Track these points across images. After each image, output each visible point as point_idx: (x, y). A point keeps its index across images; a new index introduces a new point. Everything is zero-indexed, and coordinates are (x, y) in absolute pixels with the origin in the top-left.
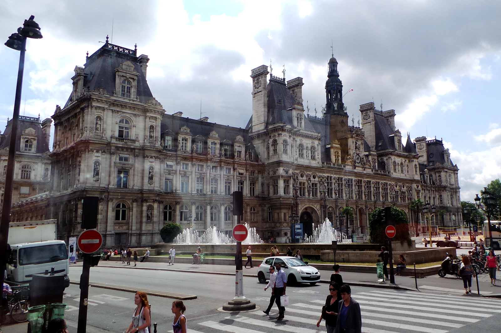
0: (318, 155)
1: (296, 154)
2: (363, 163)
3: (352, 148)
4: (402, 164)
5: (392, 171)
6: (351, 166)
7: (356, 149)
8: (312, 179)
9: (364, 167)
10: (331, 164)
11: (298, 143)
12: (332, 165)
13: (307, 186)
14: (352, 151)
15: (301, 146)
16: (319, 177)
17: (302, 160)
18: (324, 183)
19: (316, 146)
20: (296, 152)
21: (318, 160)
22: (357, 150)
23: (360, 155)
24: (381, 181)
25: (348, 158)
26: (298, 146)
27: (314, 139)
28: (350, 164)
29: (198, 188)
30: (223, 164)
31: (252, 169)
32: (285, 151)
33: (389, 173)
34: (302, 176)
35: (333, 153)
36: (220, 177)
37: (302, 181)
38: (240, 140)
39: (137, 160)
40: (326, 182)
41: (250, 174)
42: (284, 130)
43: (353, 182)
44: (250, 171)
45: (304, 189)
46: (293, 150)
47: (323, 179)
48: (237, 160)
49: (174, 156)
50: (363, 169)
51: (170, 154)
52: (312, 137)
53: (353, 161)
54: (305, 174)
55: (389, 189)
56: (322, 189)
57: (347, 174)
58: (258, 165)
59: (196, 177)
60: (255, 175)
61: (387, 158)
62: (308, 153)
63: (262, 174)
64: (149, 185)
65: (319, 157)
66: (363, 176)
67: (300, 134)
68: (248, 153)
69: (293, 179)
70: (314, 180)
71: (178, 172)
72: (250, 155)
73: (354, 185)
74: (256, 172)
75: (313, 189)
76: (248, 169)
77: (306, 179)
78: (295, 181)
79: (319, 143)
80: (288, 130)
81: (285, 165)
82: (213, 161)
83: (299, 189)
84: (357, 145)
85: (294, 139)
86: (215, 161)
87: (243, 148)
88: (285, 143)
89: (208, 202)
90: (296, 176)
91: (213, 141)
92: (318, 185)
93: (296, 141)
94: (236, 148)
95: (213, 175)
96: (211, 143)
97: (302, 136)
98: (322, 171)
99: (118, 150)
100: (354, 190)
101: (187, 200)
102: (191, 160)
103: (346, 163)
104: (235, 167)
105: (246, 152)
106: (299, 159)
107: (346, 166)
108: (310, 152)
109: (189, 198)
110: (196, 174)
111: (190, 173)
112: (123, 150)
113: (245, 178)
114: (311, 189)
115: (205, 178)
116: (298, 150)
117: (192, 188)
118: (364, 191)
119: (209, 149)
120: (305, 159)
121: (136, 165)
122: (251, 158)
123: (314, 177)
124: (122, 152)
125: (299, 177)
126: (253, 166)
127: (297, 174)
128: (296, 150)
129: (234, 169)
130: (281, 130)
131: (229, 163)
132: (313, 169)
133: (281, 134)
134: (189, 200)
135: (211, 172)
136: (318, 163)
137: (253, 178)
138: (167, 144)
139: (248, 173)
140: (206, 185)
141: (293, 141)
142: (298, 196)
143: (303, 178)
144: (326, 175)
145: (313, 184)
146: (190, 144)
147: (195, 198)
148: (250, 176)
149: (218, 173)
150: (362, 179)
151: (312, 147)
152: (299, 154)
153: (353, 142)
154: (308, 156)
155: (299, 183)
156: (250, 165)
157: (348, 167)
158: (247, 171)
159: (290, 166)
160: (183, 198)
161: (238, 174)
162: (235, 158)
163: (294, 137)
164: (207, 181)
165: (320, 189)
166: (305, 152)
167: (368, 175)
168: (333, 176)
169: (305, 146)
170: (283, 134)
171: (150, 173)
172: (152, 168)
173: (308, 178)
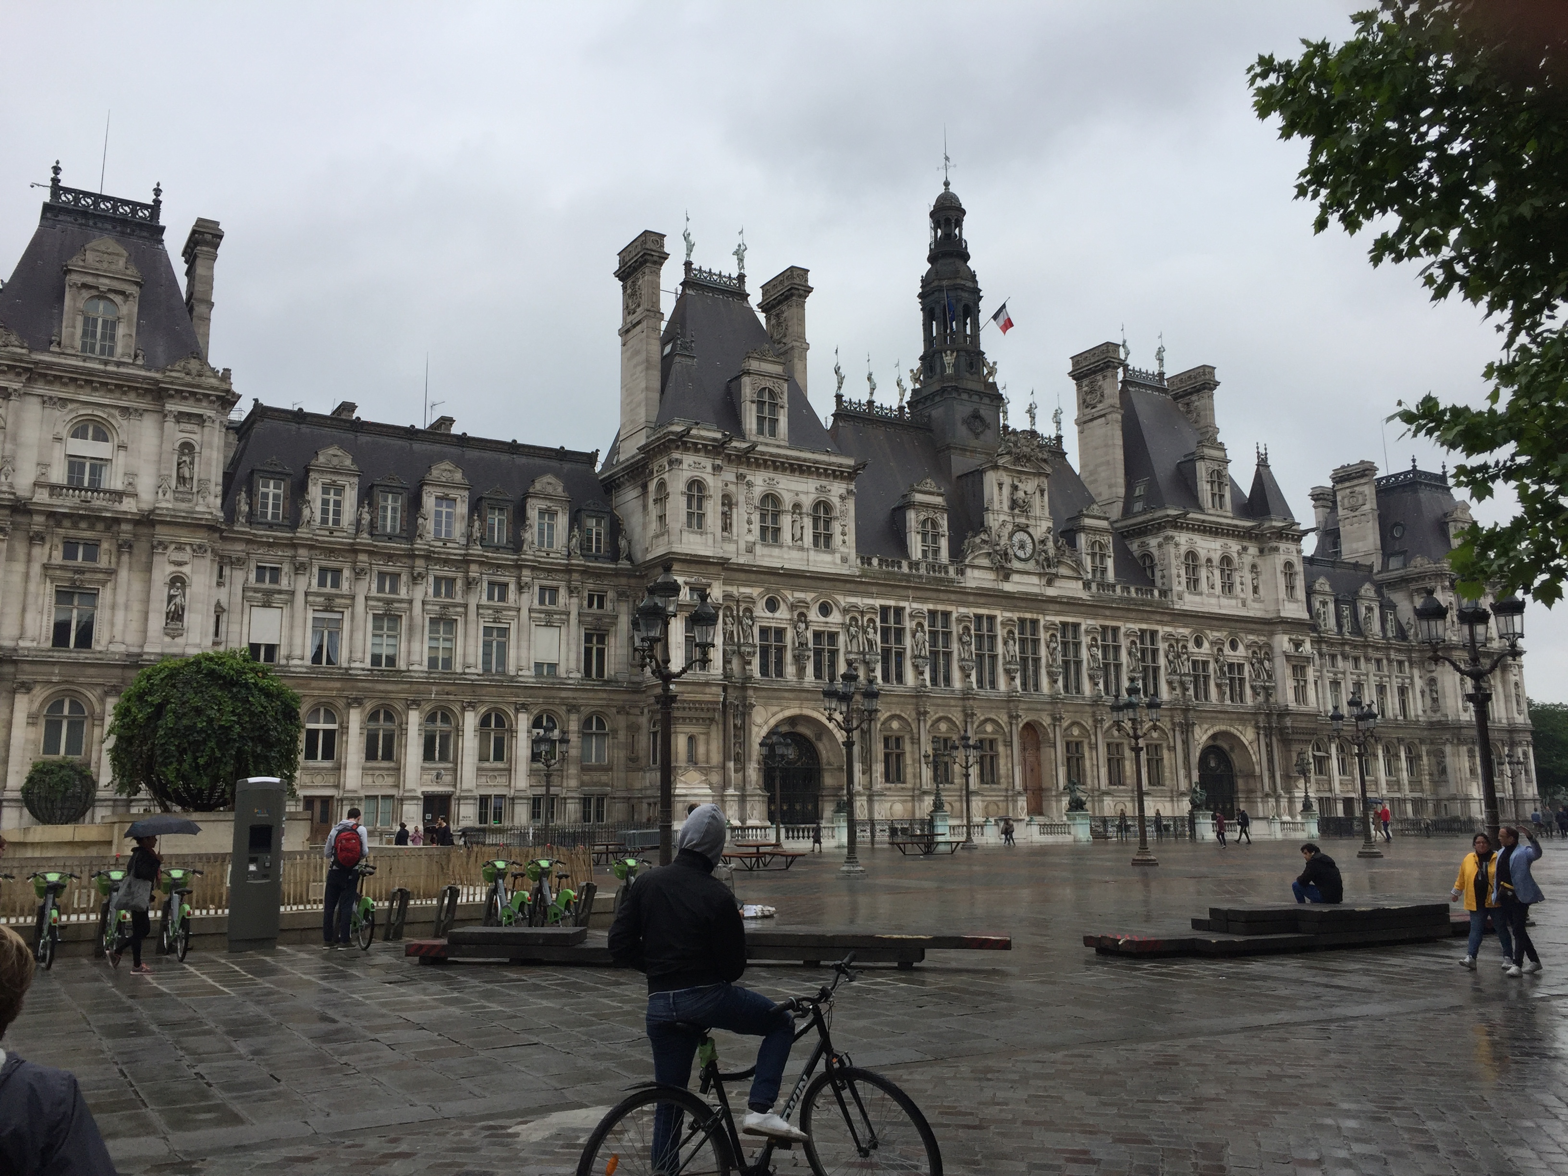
0: (844, 534)
1: (750, 531)
2: (1042, 558)
3: (996, 506)
4: (1226, 560)
5: (1180, 589)
6: (991, 569)
8: (814, 615)
9: (1048, 574)
10: (900, 564)
11: (759, 490)
12: (906, 569)
13: (794, 643)
14: (996, 518)
15: (771, 500)
16: (845, 611)
17: (776, 551)
18: (865, 632)
19: (835, 501)
20: (749, 522)
21: (842, 550)
22: (1016, 511)
23: (1030, 530)
24: (1125, 626)
25: (978, 540)
26: (757, 502)
27: (827, 476)
28: (985, 562)
29: (377, 651)
30: (474, 571)
31: (591, 587)
32: (696, 520)
33: (1164, 593)
34: (772, 605)
35: (913, 523)
36: (466, 614)
37: (773, 625)
38: (550, 490)
39: (125, 558)
40: (875, 629)
41: (585, 603)
42: (689, 445)
43: (999, 627)
44: (586, 594)
45: (781, 650)
46: (735, 516)
47: (862, 617)
48: (528, 554)
49: (286, 545)
50: (1044, 581)
51: (268, 537)
52: (817, 469)
53: (996, 552)
54: (784, 601)
55: (1161, 653)
56: (859, 653)
57: (971, 599)
58: (617, 573)
59: (370, 613)
60: (608, 605)
61: (1161, 539)
62: (802, 528)
63: (631, 604)
64: (167, 639)
65: (846, 538)
66: (1045, 606)
67: (765, 461)
68: (576, 532)
69: (733, 617)
70: (822, 619)
71: (300, 598)
72: (590, 540)
73: (1004, 638)
74: (611, 594)
75: (818, 653)
76: (576, 588)
77: (789, 617)
78: (740, 623)
79: (849, 492)
80: (705, 446)
81: (694, 568)
82: (438, 561)
83: (754, 653)
84: (1020, 494)
85: (740, 477)
86: (446, 562)
87: (560, 514)
88: (696, 489)
89: (411, 697)
90: (743, 606)
91: (439, 491)
92: (842, 639)
93: (749, 485)
94: (533, 514)
95: (437, 608)
96: (433, 499)
97: (776, 468)
98: (862, 588)
99: (59, 525)
100: (1000, 657)
101: (332, 689)
102: (350, 557)
103: (967, 561)
104: (525, 579)
105: (571, 529)
106: (759, 549)
107: (969, 571)
108: (808, 522)
109: (338, 685)
110: (371, 603)
111: (348, 602)
112: (75, 526)
113: (564, 617)
114: (812, 654)
115: (404, 618)
116: (756, 517)
117: (351, 652)
118: (1048, 661)
119: (420, 521)
120: (785, 549)
121: (123, 574)
122: (598, 549)
123: (825, 610)
124: (72, 533)
125: (760, 611)
126: (598, 574)
127: (751, 600)
128: (746, 517)
129: (521, 588)
130: (677, 447)
131: (499, 566)
132: (819, 584)
133: (677, 460)
134: (338, 690)
135: (431, 597)
136: (844, 560)
137: (599, 618)
138: (265, 505)
139: (575, 600)
140: (409, 641)
141: (732, 483)
142: (751, 677)
143: (777, 615)
144: (878, 603)
145: (817, 635)
146: (351, 506)
147: (360, 684)
148: (587, 611)
149: (459, 599)
150: (1040, 617)
151: (817, 505)
152: (764, 530)
153: (1000, 485)
154: (801, 539)
155: (756, 631)
156: (586, 572)
157: (977, 573)
158: (571, 591)
159: (712, 570)
160: (314, 684)
161: (536, 604)
162: (525, 547)
163: (741, 471)
164: (411, 628)
165: (848, 652)
166: (786, 521)
167: (1067, 603)
168: (909, 606)
169: (788, 500)
170: (688, 459)
171: (171, 598)
172: (178, 581)
173: (796, 613)
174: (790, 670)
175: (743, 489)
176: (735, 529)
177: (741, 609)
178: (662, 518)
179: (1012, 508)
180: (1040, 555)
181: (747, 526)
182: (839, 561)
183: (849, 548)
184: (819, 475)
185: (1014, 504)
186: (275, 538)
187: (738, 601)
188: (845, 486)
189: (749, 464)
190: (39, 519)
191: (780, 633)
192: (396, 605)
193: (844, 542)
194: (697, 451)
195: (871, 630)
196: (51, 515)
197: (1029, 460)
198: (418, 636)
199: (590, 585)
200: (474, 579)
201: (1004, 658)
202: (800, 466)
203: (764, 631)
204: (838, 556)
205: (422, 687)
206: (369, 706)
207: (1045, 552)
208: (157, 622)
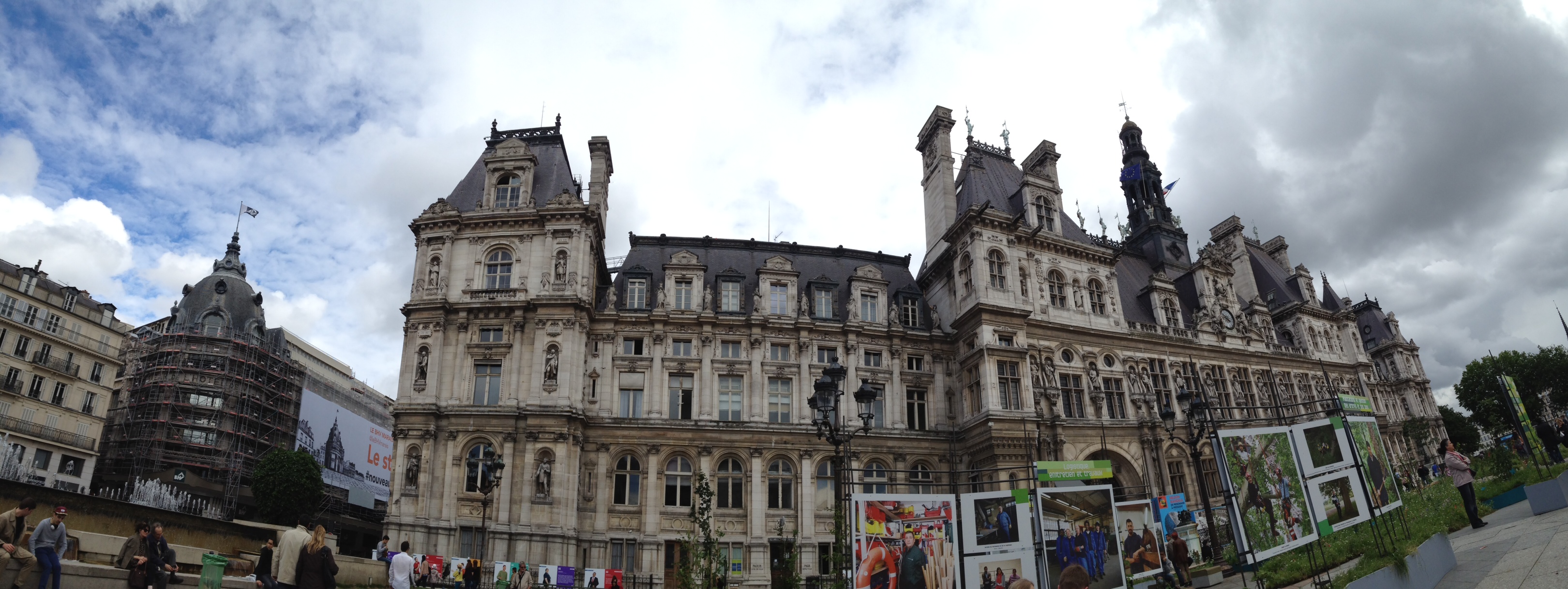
0: (1113, 304)
1: (1042, 297)
2: (1241, 327)
3: (1207, 292)
5: (1311, 348)
6: (1213, 333)
7: (1217, 295)
8: (1101, 364)
9: (1245, 337)
10: (1155, 327)
11: (1046, 266)
12: (1159, 331)
13: (1089, 388)
14: (1209, 301)
15: (1055, 276)
16: (1124, 361)
17: (1065, 314)
18: (1141, 378)
19: (1104, 280)
20: (1041, 290)
21: (1114, 315)
22: (1220, 297)
23: (1230, 309)
24: (1294, 371)
25: (1201, 314)
26: (1045, 275)
27: (1094, 260)
28: (1209, 329)
29: (724, 407)
30: (804, 336)
31: (910, 351)
32: (998, 279)
33: (1305, 351)
34: (1067, 356)
35: (1157, 302)
36: (799, 373)
37: (1071, 372)
38: (870, 275)
39: (518, 334)
40: (1147, 375)
41: (906, 364)
42: (987, 221)
43: (1226, 374)
44: (906, 357)
45: (1080, 392)
46: (1029, 284)
47: (1138, 366)
48: (853, 322)
49: (646, 323)
50: (1245, 342)
51: (631, 317)
52: (1087, 254)
53: (1214, 322)
54: (1076, 353)
55: (1313, 388)
56: (1140, 394)
57: (1206, 354)
58: (932, 340)
59: (716, 374)
60: (926, 368)
61: (1294, 321)
62: (1082, 297)
63: (945, 365)
64: (545, 394)
65: (1115, 307)
66: (1248, 359)
67: (1049, 244)
68: (894, 306)
69: (1037, 364)
70: (1108, 368)
71: (657, 363)
72: (907, 316)
73: (1231, 381)
74: (927, 358)
75: (1109, 395)
76: (897, 351)
77: (1082, 366)
78: (1043, 370)
79: (1112, 274)
80: (1000, 224)
81: (1000, 319)
82: (774, 329)
83: (1059, 395)
84: (1219, 287)
85: (1030, 255)
86: (780, 330)
87: (880, 294)
88: (996, 257)
89: (754, 445)
90: (1044, 355)
91: (774, 279)
92: (1125, 384)
93: (1038, 262)
94: (856, 294)
95: (774, 368)
96: (768, 284)
97: (1057, 251)
98: (1133, 344)
99: (476, 317)
100: (1232, 395)
101: (684, 439)
102: (697, 329)
103: (1198, 327)
104: (850, 343)
105: (889, 305)
106: (1051, 310)
107: (1200, 335)
108: (1086, 294)
109: (689, 435)
110: (716, 365)
111: (697, 365)
112: (486, 317)
113: (887, 376)
114: (1104, 395)
115: (745, 377)
116: (1046, 287)
117: (701, 407)
118: (1259, 396)
119: (756, 298)
120: (1071, 312)
121: (517, 347)
122: (914, 323)
123: (1109, 361)
124: (485, 321)
125: (1058, 359)
126: (915, 341)
127: (1050, 350)
128: (1038, 286)
129: (847, 350)
130: (977, 223)
131: (826, 333)
132: (1101, 341)
133: (977, 232)
134: (690, 440)
135: (768, 359)
136: (1117, 323)
137: (918, 377)
138: (633, 298)
139: (896, 361)
140: (750, 397)
141: (1024, 259)
142: (1059, 416)
143: (1072, 364)
144: (1146, 355)
145: (1107, 381)
146: (699, 292)
147: (709, 435)
148: (907, 370)
149: (792, 361)
150: (1248, 366)
151: (1090, 282)
152: (1053, 297)
153: (1207, 279)
154: (1082, 305)
155: (1057, 377)
156: (904, 338)
157: (1205, 336)
158: (893, 354)
159: (1016, 321)
160: (670, 434)
161: (862, 364)
162: (850, 317)
163: (1030, 250)
164: (751, 386)
165: (1132, 394)
166: (1069, 291)
167: (1261, 357)
168: (1168, 359)
169: (1069, 277)
170: (987, 233)
171: (548, 360)
172: (553, 349)
173: (1087, 363)
174: (1090, 410)
175: (1033, 264)
176: (1030, 294)
177: (1043, 358)
178: (968, 284)
180: (1239, 325)
181: (1040, 293)
182: (1113, 324)
183: (1118, 314)
184: (1088, 259)
185: (1217, 292)
186: (636, 317)
187: (1040, 351)
188: (1108, 269)
189: (1035, 245)
190: (463, 314)
191: (1077, 378)
192: (737, 366)
193: (1114, 310)
194: (994, 227)
195: (1146, 377)
196: (470, 311)
197: (1220, 264)
198: (757, 392)
199: (909, 349)
200: (804, 343)
201: (1235, 395)
202: (1075, 251)
203: (1064, 377)
204: (1112, 320)
205: (763, 437)
206: (717, 453)
207: (1242, 322)
208: (538, 380)
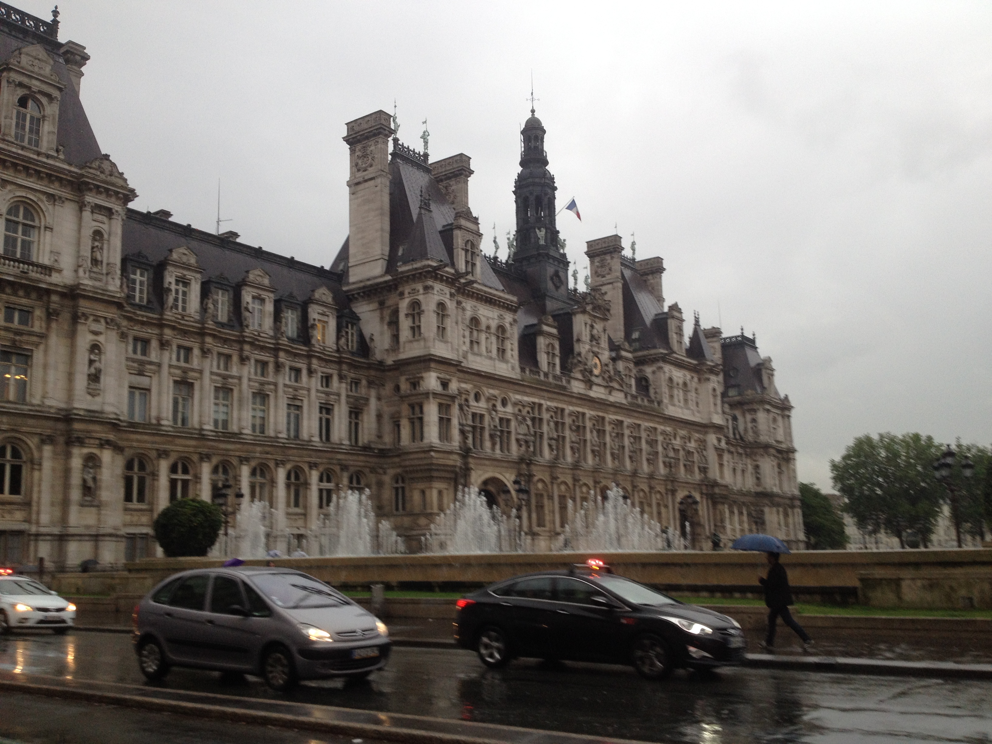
0: (512, 350)
1: (464, 343)
2: (607, 375)
3: (583, 337)
4: (685, 384)
5: (666, 402)
6: (582, 381)
8: (499, 406)
9: (609, 387)
10: (539, 374)
11: (469, 314)
12: (542, 378)
13: (490, 425)
14: (583, 347)
15: (475, 321)
16: (515, 404)
17: (478, 359)
18: (525, 420)
19: (508, 326)
20: (464, 336)
21: (511, 360)
22: (594, 343)
23: (600, 356)
24: (645, 425)
25: (575, 361)
26: (467, 322)
27: (504, 308)
28: (580, 376)
31: (353, 375)
32: (441, 332)
33: (660, 404)
35: (542, 346)
36: (276, 391)
37: (478, 412)
38: (324, 299)
40: (529, 417)
41: (349, 387)
42: (438, 275)
43: (587, 421)
44: (350, 381)
45: (483, 429)
47: (524, 409)
48: (315, 347)
50: (607, 391)
52: (500, 302)
53: (586, 370)
54: (484, 395)
56: (522, 435)
57: (574, 400)
58: (369, 367)
60: (362, 391)
61: (654, 368)
62: (491, 343)
63: (377, 390)
64: (89, 397)
65: (513, 353)
66: (608, 408)
67: (473, 293)
70: (503, 409)
73: (590, 428)
74: (364, 382)
75: (502, 433)
76: (344, 376)
77: (486, 407)
78: (463, 410)
79: (514, 321)
81: (442, 368)
83: (470, 431)
84: (595, 332)
85: (460, 304)
87: (331, 319)
88: (441, 309)
90: (464, 397)
91: (254, 291)
92: (513, 424)
93: (464, 309)
96: (250, 296)
97: (478, 299)
98: (522, 389)
100: (589, 441)
103: (572, 374)
104: (313, 366)
105: (338, 329)
106: (469, 355)
107: (572, 381)
108: (493, 339)
113: (337, 398)
114: (498, 432)
116: (467, 333)
117: (201, 416)
120: (483, 358)
121: (52, 338)
123: (504, 404)
125: (471, 400)
126: (357, 366)
127: (467, 393)
128: (462, 332)
129: (310, 373)
131: (297, 355)
132: (501, 384)
136: (513, 368)
137: (357, 399)
139: (344, 385)
140: (240, 410)
143: (480, 404)
144: (530, 399)
148: (350, 393)
149: (271, 379)
150: (606, 415)
151: (498, 328)
152: (472, 343)
153: (586, 324)
154: (491, 351)
155: (470, 416)
156: (351, 364)
157: (577, 384)
158: (340, 378)
159: (452, 369)
161: (320, 386)
162: (313, 341)
164: (240, 400)
165: (517, 434)
166: (483, 337)
167: (618, 407)
168: (546, 403)
169: (484, 323)
170: (437, 286)
171: (91, 361)
172: (96, 349)
173: (490, 404)
174: (488, 444)
175: (461, 311)
177: (464, 400)
178: (415, 329)
179: (591, 341)
180: (605, 373)
181: (463, 339)
182: (510, 369)
183: (514, 360)
184: (499, 306)
185: (593, 338)
187: (463, 394)
188: (511, 316)
189: (464, 295)
191: (482, 418)
192: (230, 380)
193: (512, 356)
194: (442, 281)
197: (599, 309)
198: (245, 406)
200: (281, 363)
201: (591, 442)
202: (491, 299)
203: (474, 416)
204: (510, 365)
207: (609, 371)
